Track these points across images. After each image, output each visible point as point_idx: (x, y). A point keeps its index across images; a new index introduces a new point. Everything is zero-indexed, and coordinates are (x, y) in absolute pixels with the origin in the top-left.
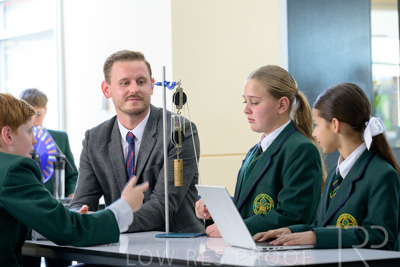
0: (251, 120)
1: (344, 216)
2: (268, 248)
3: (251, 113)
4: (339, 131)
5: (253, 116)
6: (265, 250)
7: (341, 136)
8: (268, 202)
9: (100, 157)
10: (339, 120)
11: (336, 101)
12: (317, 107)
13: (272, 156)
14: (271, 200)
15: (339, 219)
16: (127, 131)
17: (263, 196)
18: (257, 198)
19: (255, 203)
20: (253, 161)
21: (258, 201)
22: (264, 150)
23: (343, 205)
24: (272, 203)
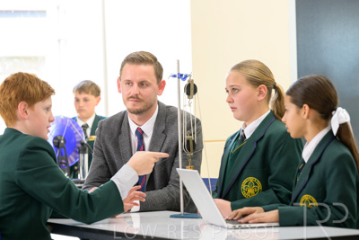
0: (233, 109)
1: (306, 197)
2: (237, 226)
3: (233, 102)
4: (308, 117)
5: (235, 105)
6: (235, 228)
7: (309, 122)
8: (256, 184)
9: (111, 148)
10: (310, 107)
11: (308, 89)
12: (289, 94)
13: (257, 142)
14: (259, 183)
15: (302, 200)
16: (137, 127)
17: (251, 179)
18: (245, 181)
19: (243, 186)
20: (237, 147)
21: (247, 184)
22: (247, 137)
23: (304, 187)
24: (260, 186)
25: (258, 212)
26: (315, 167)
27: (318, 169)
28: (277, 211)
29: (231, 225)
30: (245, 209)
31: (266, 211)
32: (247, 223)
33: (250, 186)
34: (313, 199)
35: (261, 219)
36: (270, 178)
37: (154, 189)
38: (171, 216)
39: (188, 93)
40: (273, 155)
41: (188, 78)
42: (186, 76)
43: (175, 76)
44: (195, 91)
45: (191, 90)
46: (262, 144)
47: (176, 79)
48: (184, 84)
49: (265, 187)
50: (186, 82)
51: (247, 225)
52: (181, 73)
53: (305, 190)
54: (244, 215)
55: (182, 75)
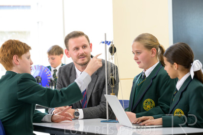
0: (139, 63)
1: (177, 110)
2: (139, 127)
3: (138, 59)
4: (177, 69)
5: (139, 61)
6: (137, 128)
8: (151, 103)
10: (177, 64)
12: (165, 56)
14: (153, 102)
15: (175, 112)
17: (149, 100)
18: (145, 101)
19: (144, 104)
20: (141, 82)
21: (146, 102)
22: (147, 76)
23: (177, 104)
24: (154, 104)
25: (151, 119)
26: (183, 93)
27: (185, 95)
28: (161, 119)
29: (135, 127)
30: (143, 117)
31: (155, 119)
32: (144, 125)
33: (148, 104)
34: (182, 112)
35: (152, 123)
36: (159, 99)
37: (92, 106)
38: (102, 122)
39: (111, 52)
40: (162, 87)
41: (111, 44)
42: (110, 43)
43: (103, 42)
44: (115, 51)
45: (113, 50)
46: (155, 80)
47: (104, 44)
48: (108, 47)
49: (157, 105)
50: (110, 46)
51: (144, 127)
52: (107, 40)
53: (177, 106)
54: (143, 121)
55: (107, 42)
